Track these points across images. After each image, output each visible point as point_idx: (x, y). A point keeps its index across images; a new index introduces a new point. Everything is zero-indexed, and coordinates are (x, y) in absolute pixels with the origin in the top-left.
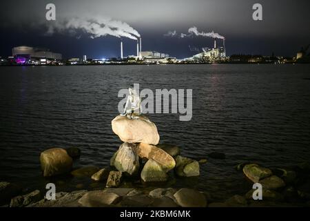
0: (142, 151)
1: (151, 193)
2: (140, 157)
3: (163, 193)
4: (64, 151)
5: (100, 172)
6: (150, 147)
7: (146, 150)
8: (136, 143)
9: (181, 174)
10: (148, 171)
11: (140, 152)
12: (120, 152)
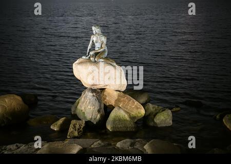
0: (107, 98)
1: (119, 145)
2: (105, 105)
3: (132, 145)
4: (19, 98)
5: (61, 121)
6: (116, 94)
7: (111, 97)
8: (100, 89)
9: (151, 124)
10: (114, 120)
11: (105, 99)
12: (82, 99)
